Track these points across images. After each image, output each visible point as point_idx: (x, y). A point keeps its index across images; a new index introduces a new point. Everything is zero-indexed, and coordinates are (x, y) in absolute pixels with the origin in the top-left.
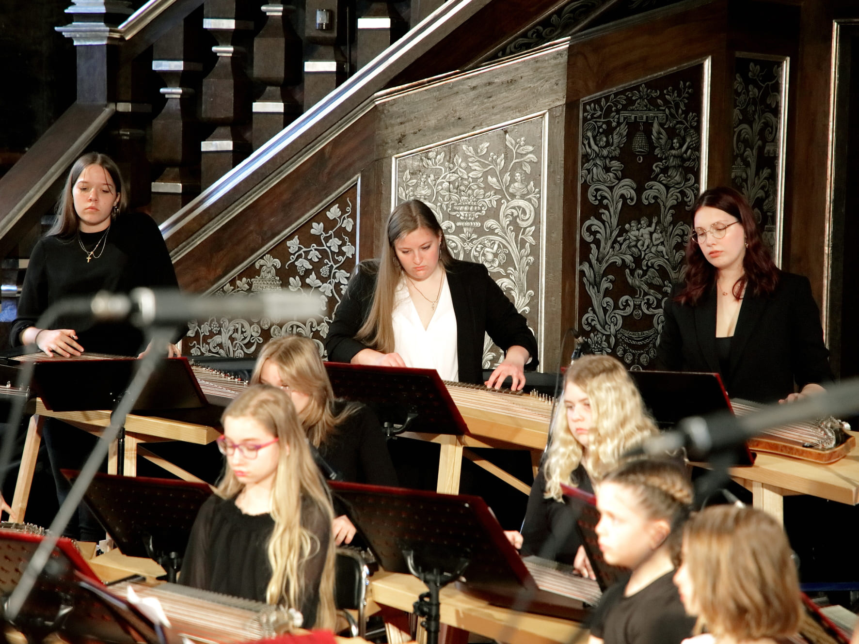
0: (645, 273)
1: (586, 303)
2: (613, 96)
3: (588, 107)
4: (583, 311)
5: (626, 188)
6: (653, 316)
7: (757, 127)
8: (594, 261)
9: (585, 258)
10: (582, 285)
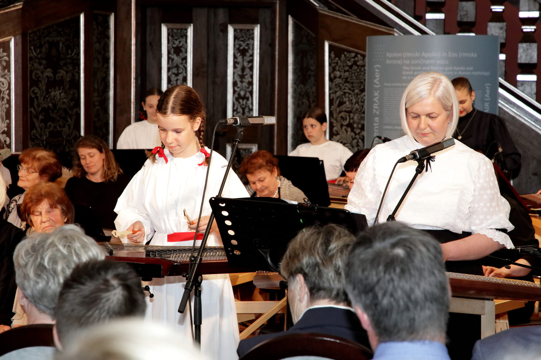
0: (58, 111)
1: (33, 126)
2: (41, 30)
3: (31, 35)
4: (32, 129)
5: (49, 73)
6: (62, 131)
7: (102, 44)
8: (36, 106)
9: (32, 105)
10: (31, 118)
